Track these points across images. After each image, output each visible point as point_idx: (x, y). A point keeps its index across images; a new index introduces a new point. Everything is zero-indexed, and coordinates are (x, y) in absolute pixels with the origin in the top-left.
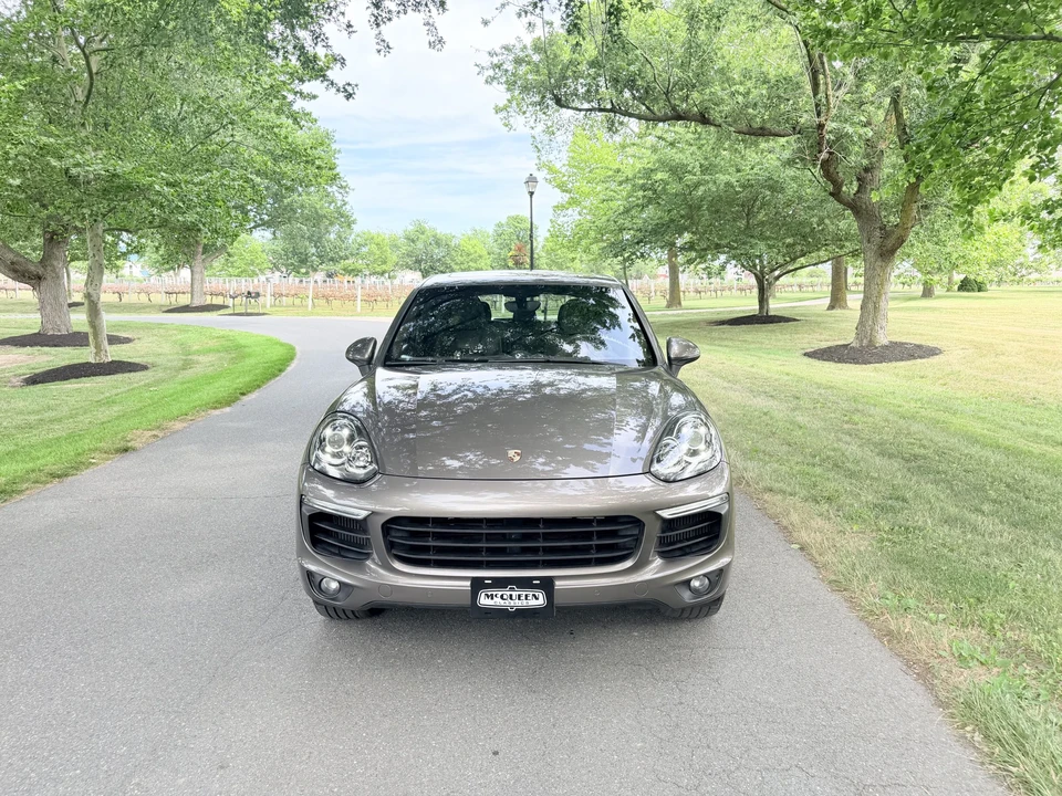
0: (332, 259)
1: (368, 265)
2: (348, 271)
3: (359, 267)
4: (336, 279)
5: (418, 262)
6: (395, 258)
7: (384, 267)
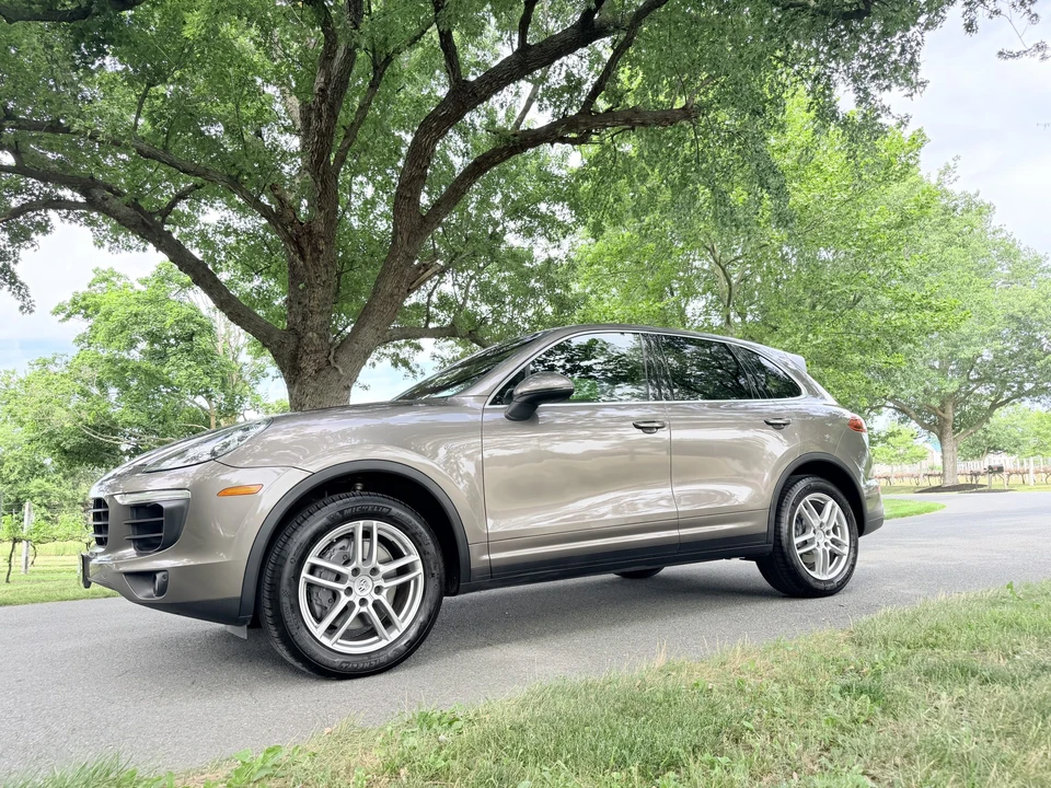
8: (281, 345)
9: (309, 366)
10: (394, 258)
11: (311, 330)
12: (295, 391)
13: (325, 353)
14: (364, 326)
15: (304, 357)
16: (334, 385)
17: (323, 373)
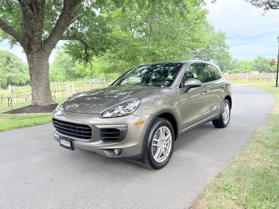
0: (230, 69)
1: (241, 70)
2: (235, 72)
3: (238, 71)
4: (231, 74)
5: (258, 68)
6: (250, 68)
7: (246, 70)
8: (23, 40)
9: (35, 48)
10: (64, 14)
11: (36, 36)
12: (30, 56)
13: (40, 44)
14: (53, 36)
15: (33, 45)
16: (44, 55)
17: (40, 51)
